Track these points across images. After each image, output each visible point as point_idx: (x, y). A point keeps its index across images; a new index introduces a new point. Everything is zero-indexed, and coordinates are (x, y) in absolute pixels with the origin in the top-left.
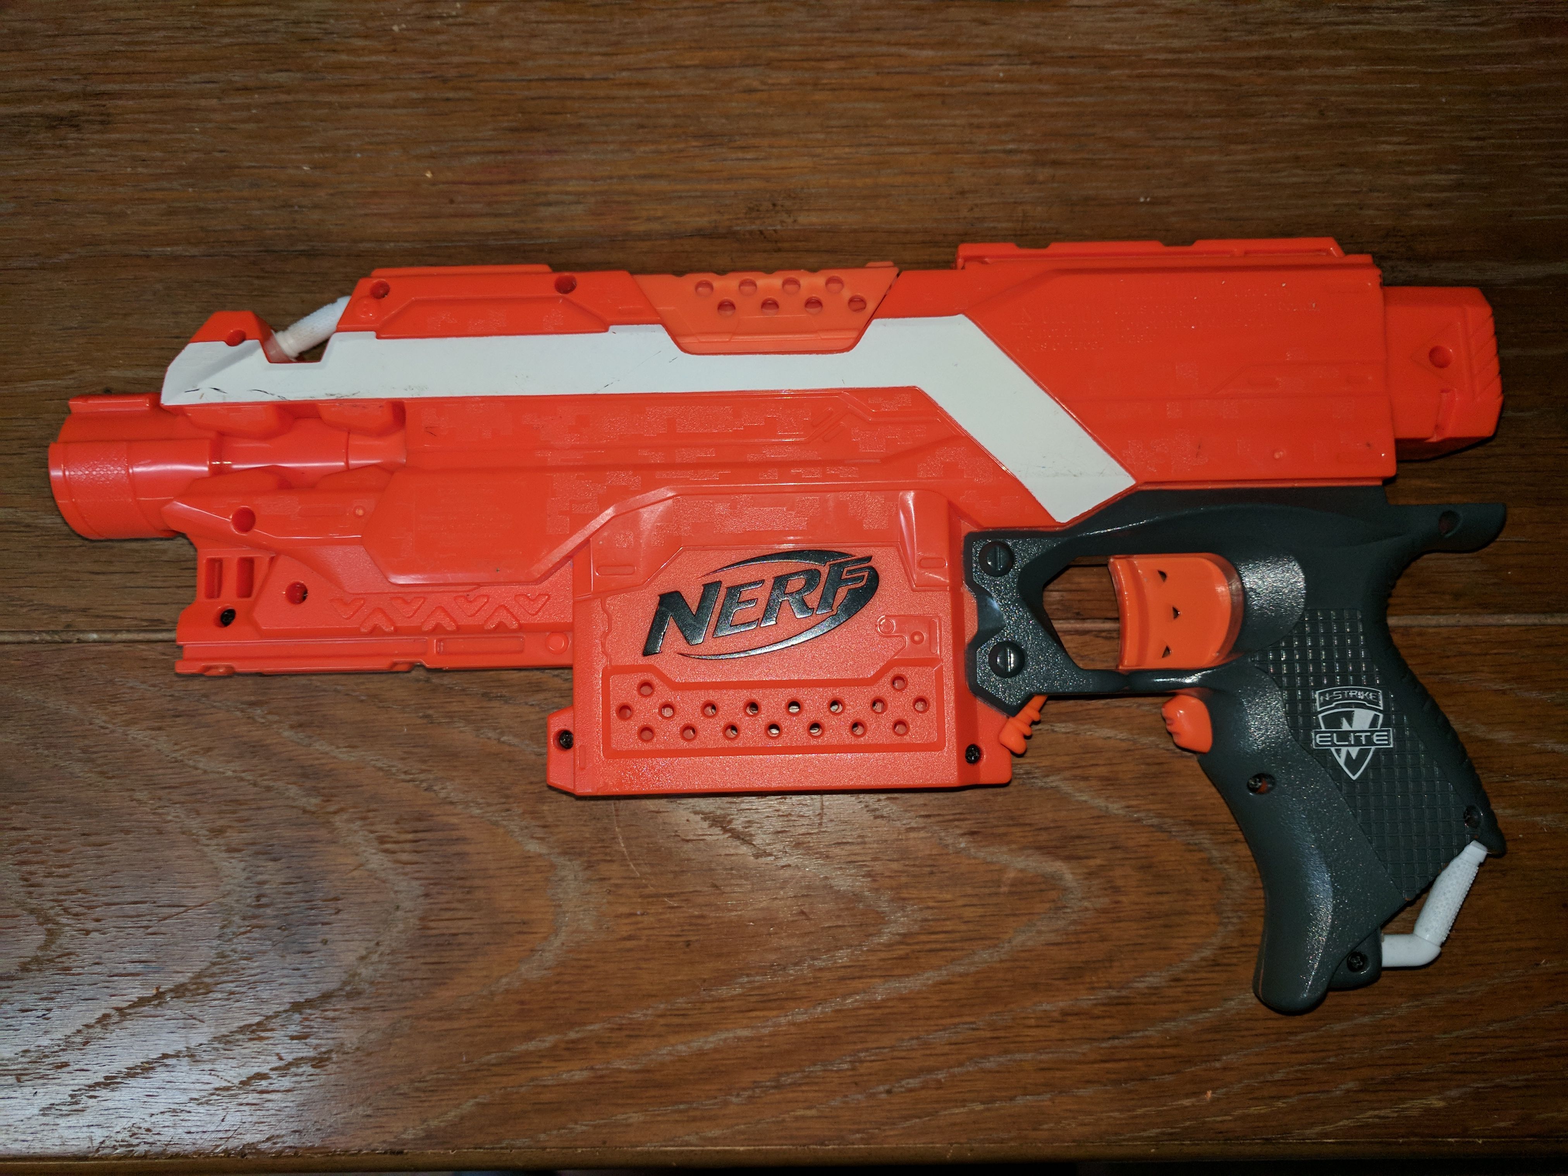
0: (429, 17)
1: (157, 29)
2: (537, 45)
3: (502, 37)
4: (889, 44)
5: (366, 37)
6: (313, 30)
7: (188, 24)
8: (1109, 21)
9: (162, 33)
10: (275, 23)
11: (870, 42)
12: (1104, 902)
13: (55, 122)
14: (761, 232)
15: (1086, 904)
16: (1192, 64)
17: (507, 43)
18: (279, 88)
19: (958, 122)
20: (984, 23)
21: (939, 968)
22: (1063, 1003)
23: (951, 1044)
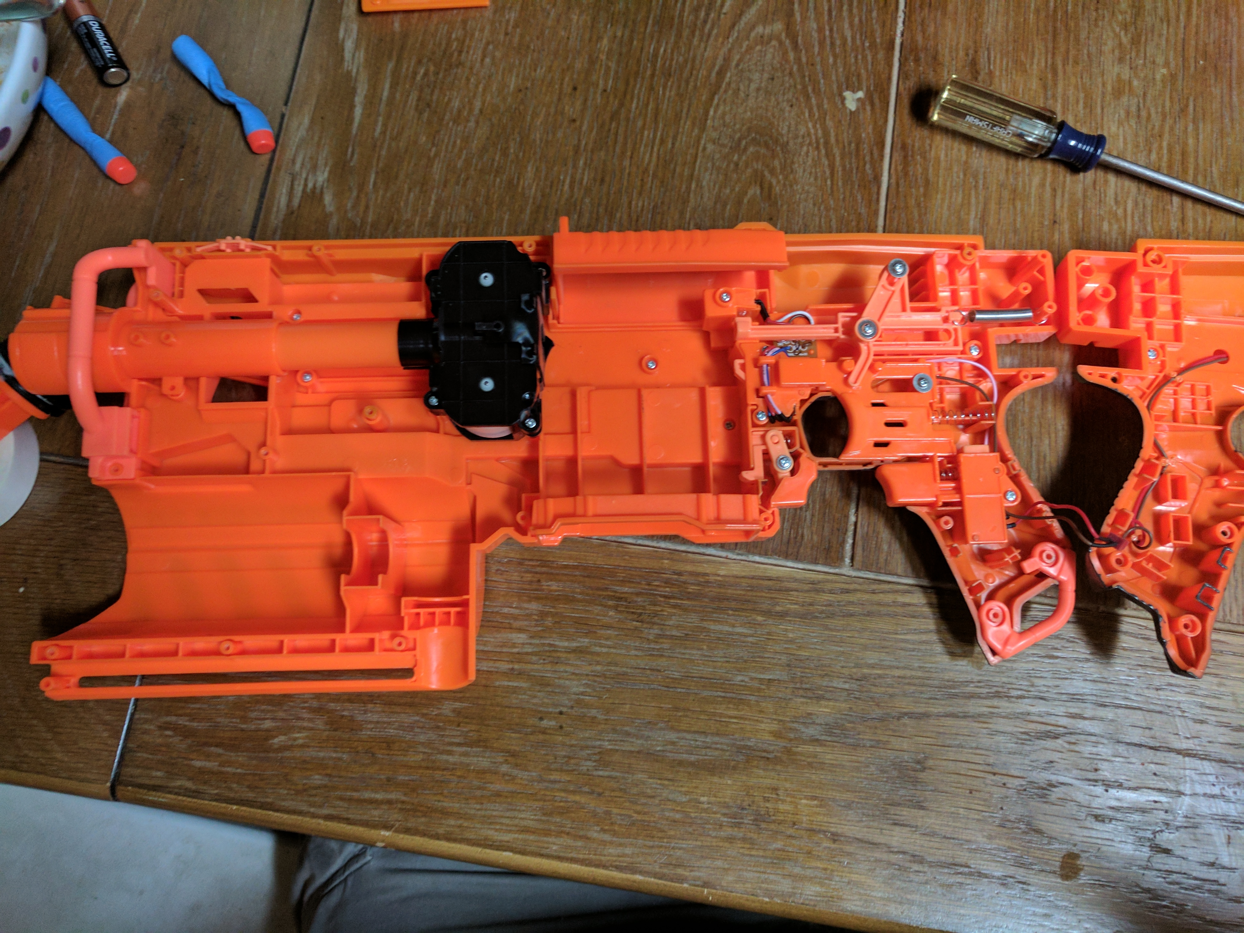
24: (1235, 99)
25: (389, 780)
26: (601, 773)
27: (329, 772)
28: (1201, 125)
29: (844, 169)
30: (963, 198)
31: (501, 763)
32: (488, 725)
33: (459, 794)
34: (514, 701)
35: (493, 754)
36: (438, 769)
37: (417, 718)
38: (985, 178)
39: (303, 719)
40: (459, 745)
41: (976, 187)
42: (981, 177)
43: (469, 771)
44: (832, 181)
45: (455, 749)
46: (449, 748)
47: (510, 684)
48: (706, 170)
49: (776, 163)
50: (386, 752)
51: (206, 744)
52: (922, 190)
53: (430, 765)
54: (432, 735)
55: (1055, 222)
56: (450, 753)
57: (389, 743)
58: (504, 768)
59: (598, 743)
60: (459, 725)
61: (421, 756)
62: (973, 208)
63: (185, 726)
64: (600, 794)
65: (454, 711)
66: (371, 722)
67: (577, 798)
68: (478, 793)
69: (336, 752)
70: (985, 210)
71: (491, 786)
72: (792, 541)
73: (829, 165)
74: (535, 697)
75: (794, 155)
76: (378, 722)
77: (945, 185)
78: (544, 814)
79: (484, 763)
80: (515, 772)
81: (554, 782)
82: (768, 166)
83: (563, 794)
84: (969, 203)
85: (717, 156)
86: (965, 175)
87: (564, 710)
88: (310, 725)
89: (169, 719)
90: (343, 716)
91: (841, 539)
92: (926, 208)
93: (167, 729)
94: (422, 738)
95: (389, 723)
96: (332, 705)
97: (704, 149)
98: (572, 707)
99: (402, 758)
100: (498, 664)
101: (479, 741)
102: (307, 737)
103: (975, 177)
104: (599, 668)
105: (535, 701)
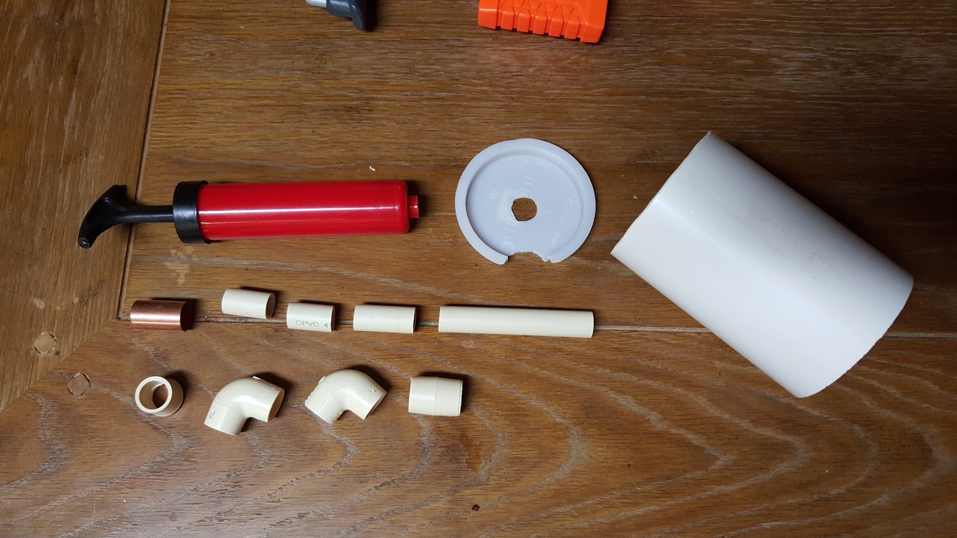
0: (506, 72)
1: (391, 73)
2: (550, 84)
3: (536, 81)
4: (700, 87)
5: (479, 79)
6: (456, 76)
7: (404, 71)
8: (793, 80)
9: (393, 75)
10: (441, 72)
11: (692, 87)
12: (813, 454)
13: (350, 109)
14: (648, 164)
15: (806, 455)
16: (829, 99)
17: (538, 84)
18: (443, 99)
19: (731, 120)
20: (741, 80)
21: (742, 481)
22: (799, 499)
23: (750, 516)
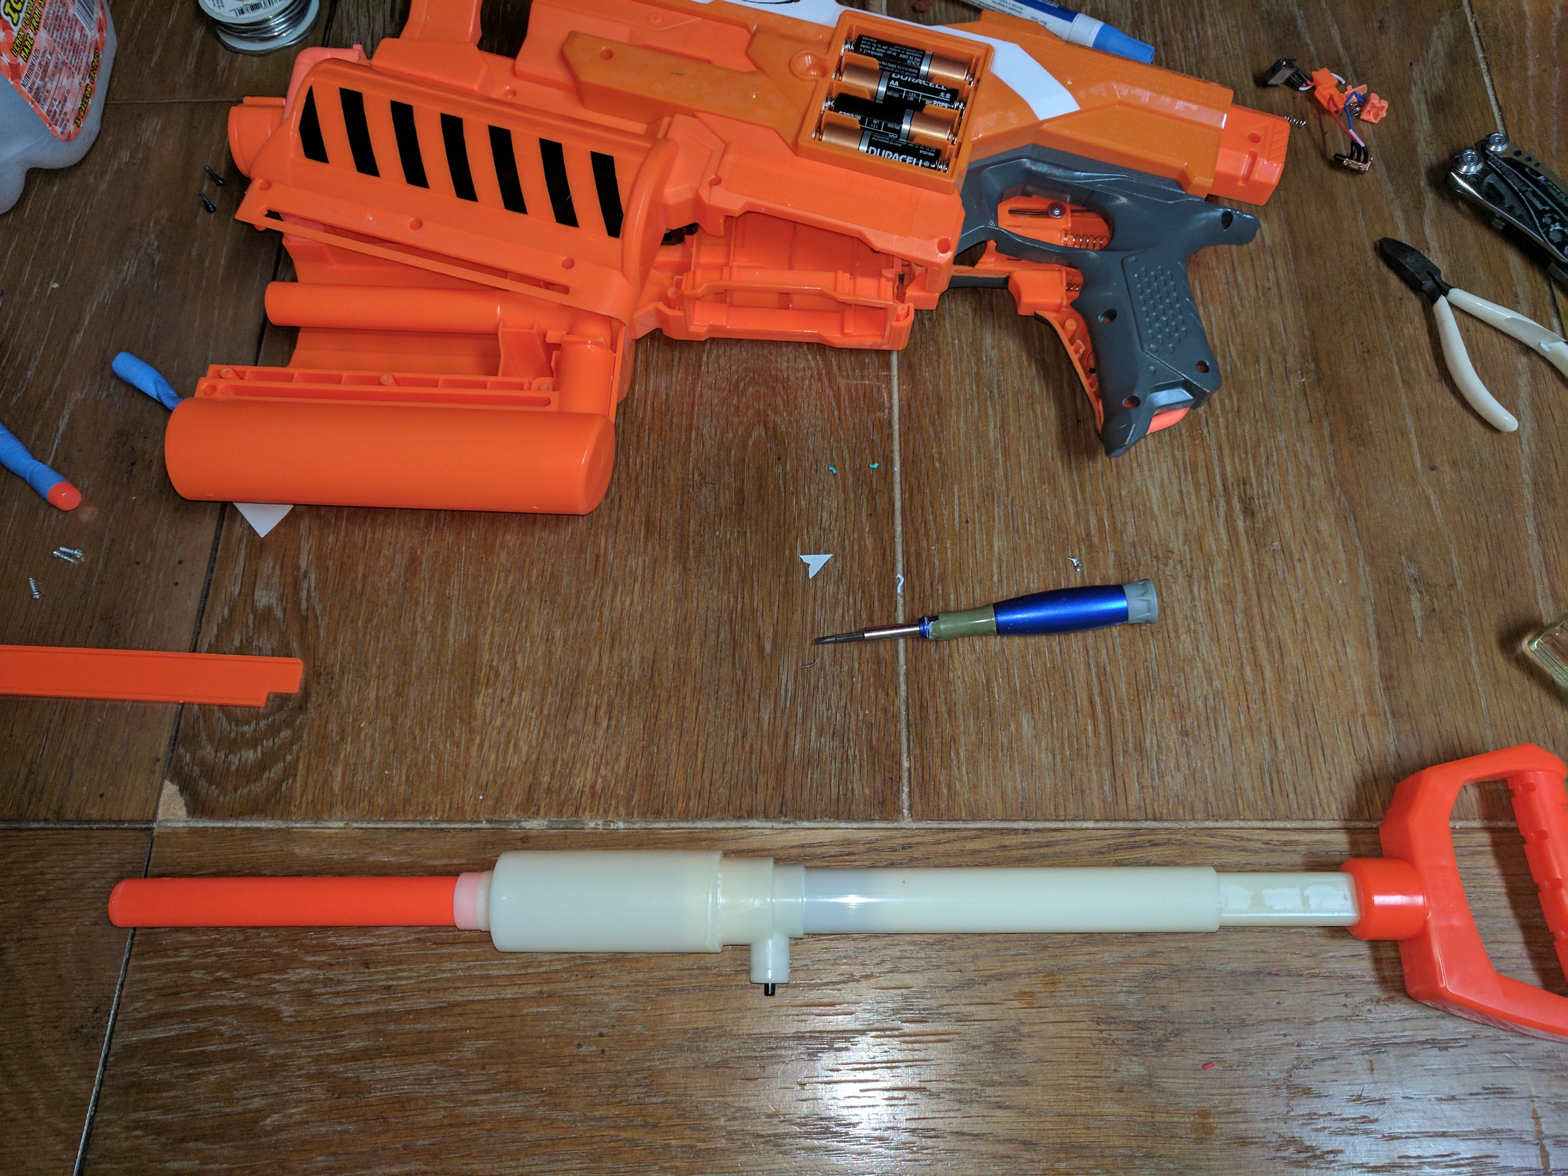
24: (1240, 278)
25: (405, 1147)
26: (654, 1100)
27: (333, 1149)
28: (1211, 308)
29: (851, 397)
30: (979, 410)
31: (537, 1106)
32: (518, 1063)
33: (491, 1152)
34: (547, 1029)
35: (527, 1097)
36: (464, 1124)
37: (435, 1067)
38: (999, 387)
39: (300, 1090)
40: (487, 1091)
41: (991, 397)
42: (995, 386)
43: (499, 1121)
44: (839, 412)
45: (481, 1097)
46: (474, 1098)
47: (540, 1009)
48: (705, 417)
49: (779, 400)
50: (399, 1114)
51: (184, 1140)
52: (934, 407)
53: (454, 1121)
54: (454, 1086)
55: (1078, 421)
56: (475, 1103)
57: (403, 1103)
58: (541, 1112)
59: (647, 1064)
60: (484, 1068)
61: (443, 1113)
62: (991, 419)
63: (158, 1121)
64: (655, 1126)
65: (477, 1051)
66: (381, 1080)
67: (629, 1134)
68: (513, 1147)
69: (341, 1123)
70: (1003, 420)
71: (528, 1137)
72: (842, 798)
73: (834, 395)
74: (570, 1021)
75: (796, 389)
76: (389, 1079)
77: (959, 399)
78: (592, 1161)
79: (517, 1109)
80: (554, 1114)
81: (601, 1118)
82: (770, 405)
83: (612, 1132)
84: (986, 414)
85: (715, 401)
86: (978, 386)
87: (604, 1030)
88: (309, 1096)
89: (137, 1116)
90: (347, 1078)
91: (895, 788)
92: (941, 426)
93: (135, 1128)
94: (442, 1090)
95: (401, 1078)
96: (334, 1068)
97: (701, 396)
98: (613, 1027)
99: (420, 1118)
100: (523, 989)
101: (510, 1083)
102: (306, 1111)
103: (989, 387)
104: (640, 976)
105: (569, 1026)
